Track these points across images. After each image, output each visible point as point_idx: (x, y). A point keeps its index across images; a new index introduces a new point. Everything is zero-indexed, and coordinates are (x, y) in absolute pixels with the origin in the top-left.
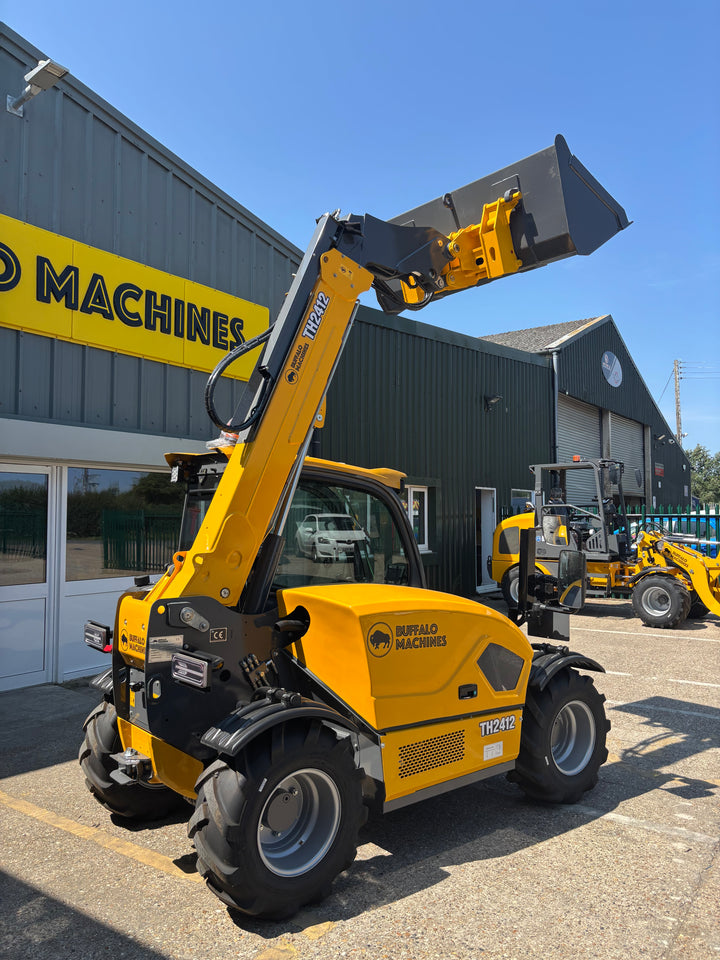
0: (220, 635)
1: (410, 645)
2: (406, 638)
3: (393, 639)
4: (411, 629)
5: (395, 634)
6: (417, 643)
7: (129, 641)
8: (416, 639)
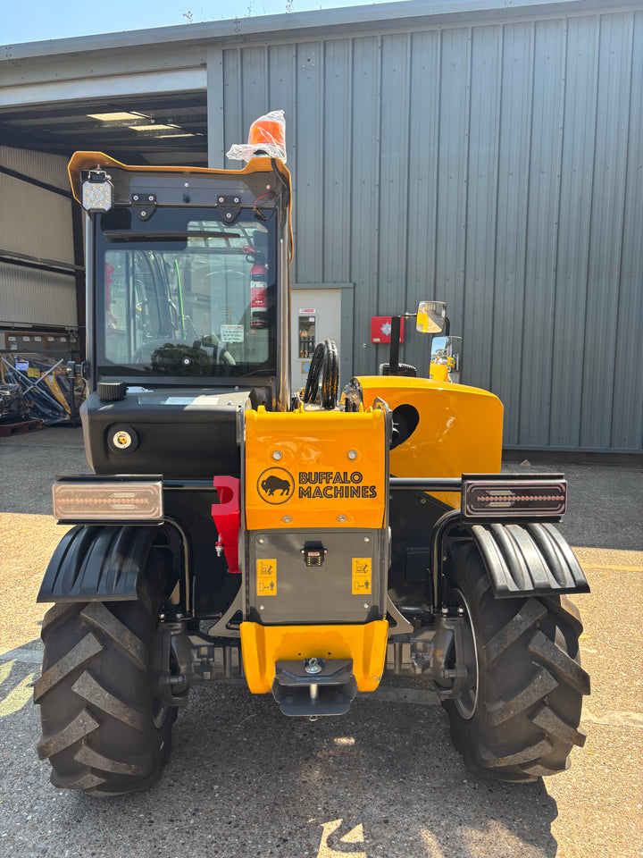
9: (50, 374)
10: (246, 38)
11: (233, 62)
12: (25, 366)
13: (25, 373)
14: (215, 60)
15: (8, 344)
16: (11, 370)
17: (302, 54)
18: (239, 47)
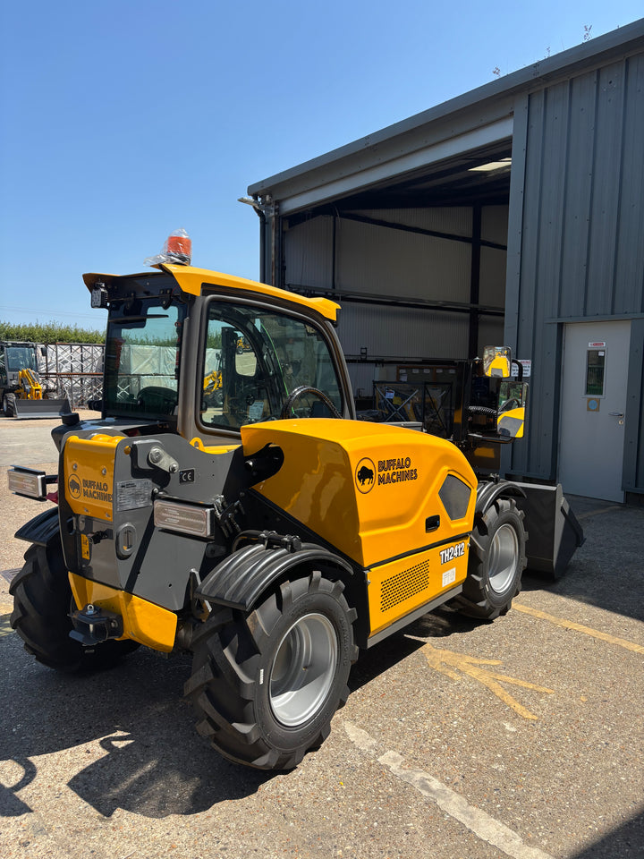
0: (189, 476)
1: (390, 480)
2: (386, 473)
3: (376, 474)
4: (391, 463)
5: (377, 470)
6: (395, 477)
7: (82, 487)
8: (394, 474)
9: (409, 402)
10: (548, 77)
11: (538, 103)
12: (391, 395)
13: (391, 400)
14: (521, 107)
15: (399, 375)
16: (383, 398)
17: (604, 77)
18: (543, 87)
